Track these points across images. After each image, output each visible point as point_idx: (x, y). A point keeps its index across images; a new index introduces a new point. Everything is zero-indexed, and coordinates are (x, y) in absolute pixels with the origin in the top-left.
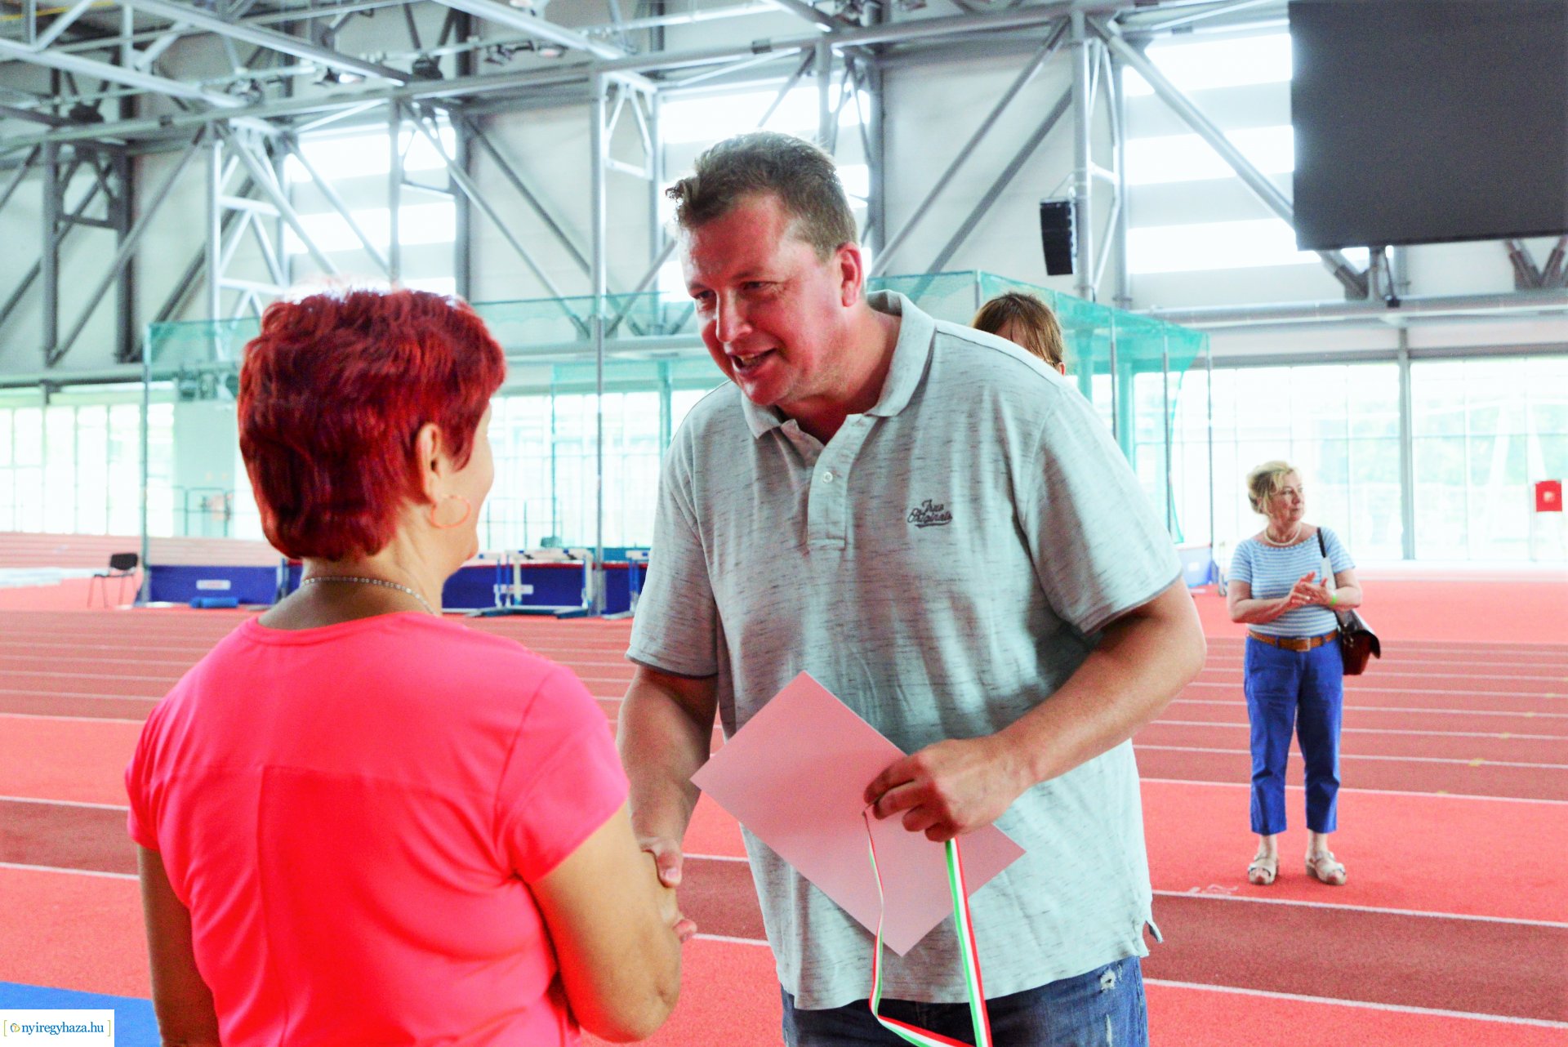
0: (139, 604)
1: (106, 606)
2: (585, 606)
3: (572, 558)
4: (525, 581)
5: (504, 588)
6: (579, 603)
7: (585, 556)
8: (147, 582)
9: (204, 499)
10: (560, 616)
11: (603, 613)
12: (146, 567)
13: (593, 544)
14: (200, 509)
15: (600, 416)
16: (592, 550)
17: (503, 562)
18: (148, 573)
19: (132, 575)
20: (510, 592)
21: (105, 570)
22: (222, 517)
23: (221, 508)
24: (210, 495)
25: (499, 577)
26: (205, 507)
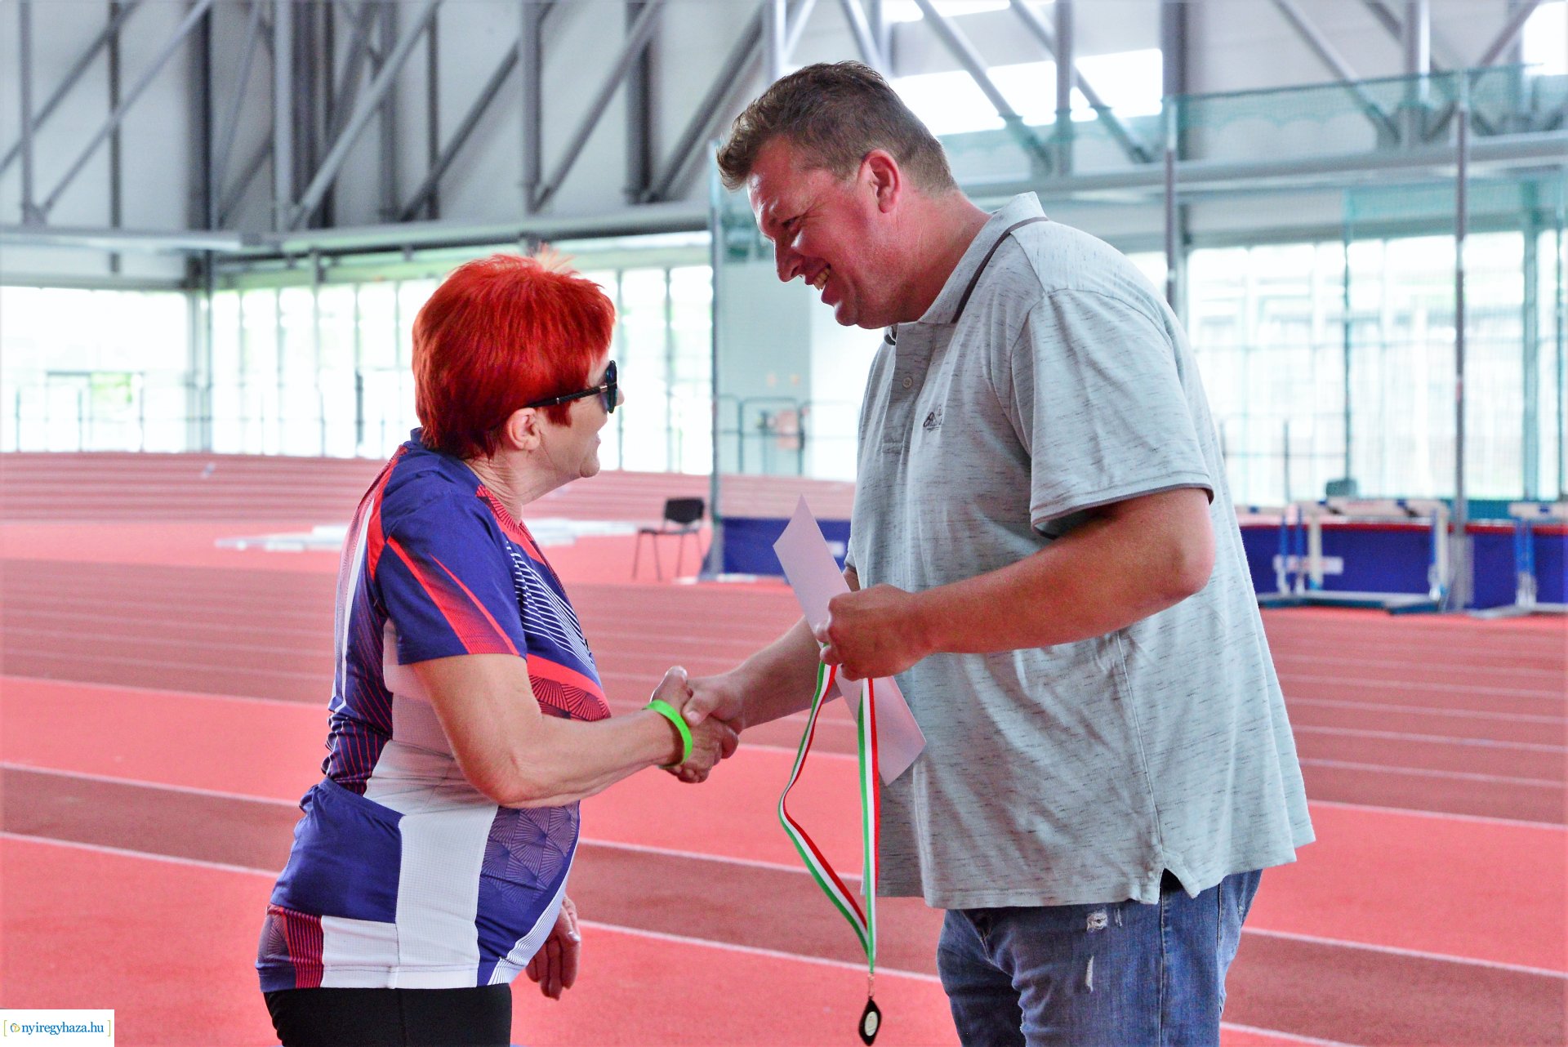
0: (708, 577)
1: (659, 578)
2: (1435, 594)
3: (1412, 514)
4: (1328, 550)
5: (1292, 562)
6: (1425, 588)
7: (1434, 514)
8: (720, 541)
9: (765, 416)
10: (1393, 611)
11: (1467, 607)
12: (716, 519)
13: (1449, 491)
14: (757, 431)
15: (1460, 276)
16: (1448, 502)
17: (1291, 520)
18: (720, 528)
19: (696, 532)
20: (1303, 571)
21: (657, 523)
22: (794, 443)
23: (791, 429)
24: (775, 409)
25: (1283, 545)
26: (764, 428)
